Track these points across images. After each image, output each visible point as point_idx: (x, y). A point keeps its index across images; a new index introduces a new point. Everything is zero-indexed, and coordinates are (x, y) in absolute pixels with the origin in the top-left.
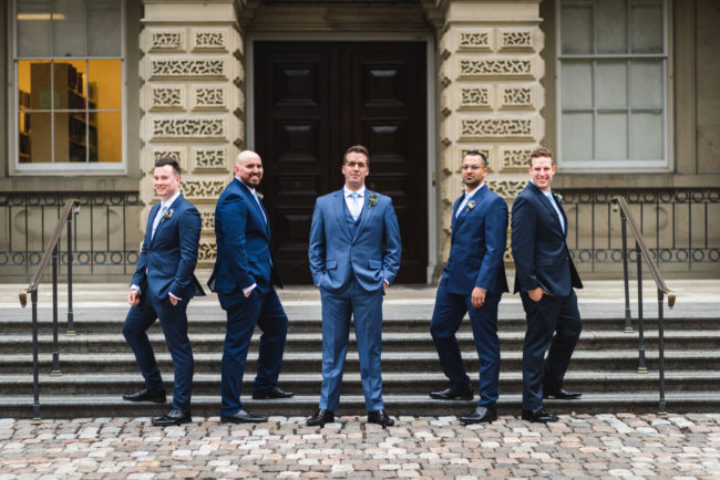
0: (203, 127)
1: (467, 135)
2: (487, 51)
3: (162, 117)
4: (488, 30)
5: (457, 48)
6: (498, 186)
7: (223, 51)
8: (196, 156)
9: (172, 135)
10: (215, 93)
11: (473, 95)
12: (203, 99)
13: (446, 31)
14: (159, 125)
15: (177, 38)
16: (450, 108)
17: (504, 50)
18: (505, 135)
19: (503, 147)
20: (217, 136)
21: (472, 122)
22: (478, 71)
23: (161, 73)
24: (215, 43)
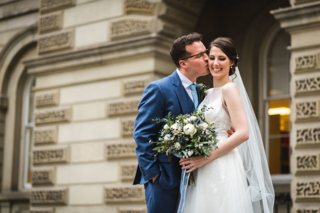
3: (302, 127)
9: (309, 142)
14: (300, 134)
15: (314, 59)
23: (302, 90)
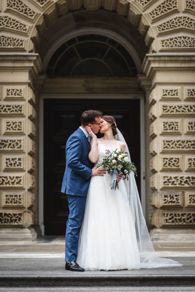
0: (10, 144)
1: (166, 149)
2: (178, 100)
4: (178, 88)
5: (160, 98)
6: (185, 180)
7: (22, 99)
8: (6, 161)
10: (17, 124)
11: (169, 125)
12: (10, 127)
13: (153, 88)
16: (156, 133)
17: (188, 100)
18: (188, 149)
19: (187, 157)
20: (18, 149)
21: (169, 142)
22: (172, 111)
24: (18, 94)
